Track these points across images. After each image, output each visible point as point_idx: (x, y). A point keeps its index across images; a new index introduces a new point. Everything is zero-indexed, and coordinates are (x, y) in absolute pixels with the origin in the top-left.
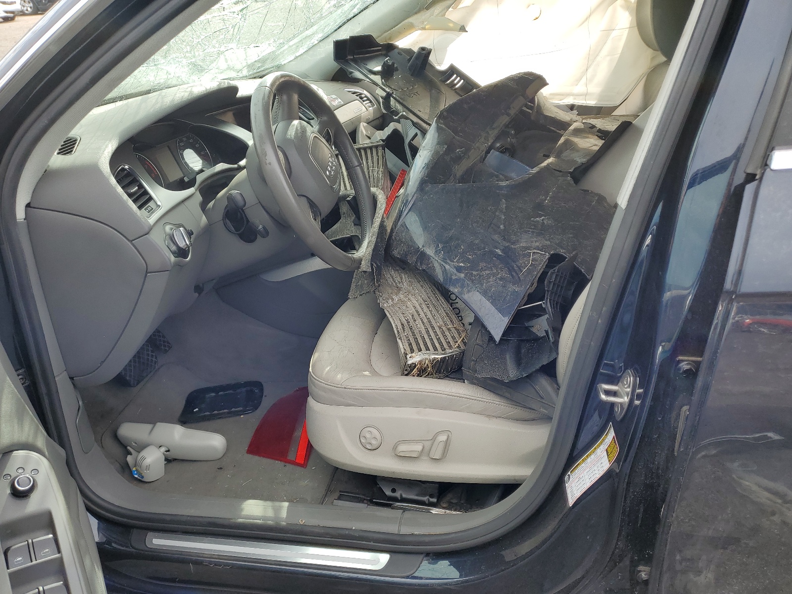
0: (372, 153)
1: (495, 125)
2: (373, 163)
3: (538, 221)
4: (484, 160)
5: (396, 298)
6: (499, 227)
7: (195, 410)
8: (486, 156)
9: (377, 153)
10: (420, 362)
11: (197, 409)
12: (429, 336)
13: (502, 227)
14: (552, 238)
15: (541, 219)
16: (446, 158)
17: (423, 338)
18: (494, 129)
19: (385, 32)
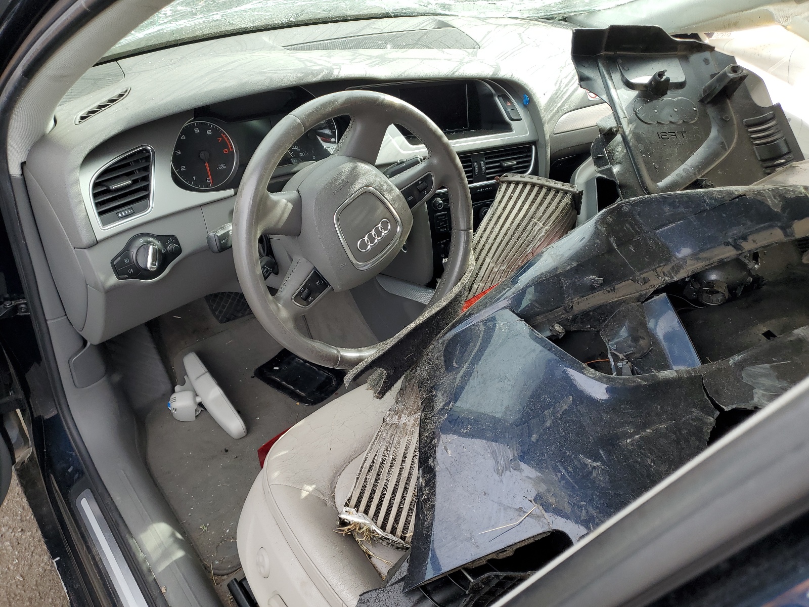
0: (553, 198)
1: (703, 255)
2: (543, 214)
3: (586, 465)
4: (646, 300)
5: (404, 419)
6: (530, 436)
7: (275, 368)
8: (651, 297)
9: (560, 201)
10: (356, 524)
11: (277, 368)
12: (393, 497)
13: (534, 437)
14: (580, 507)
15: (595, 464)
16: (563, 280)
17: (383, 496)
18: (698, 259)
19: (731, 13)
